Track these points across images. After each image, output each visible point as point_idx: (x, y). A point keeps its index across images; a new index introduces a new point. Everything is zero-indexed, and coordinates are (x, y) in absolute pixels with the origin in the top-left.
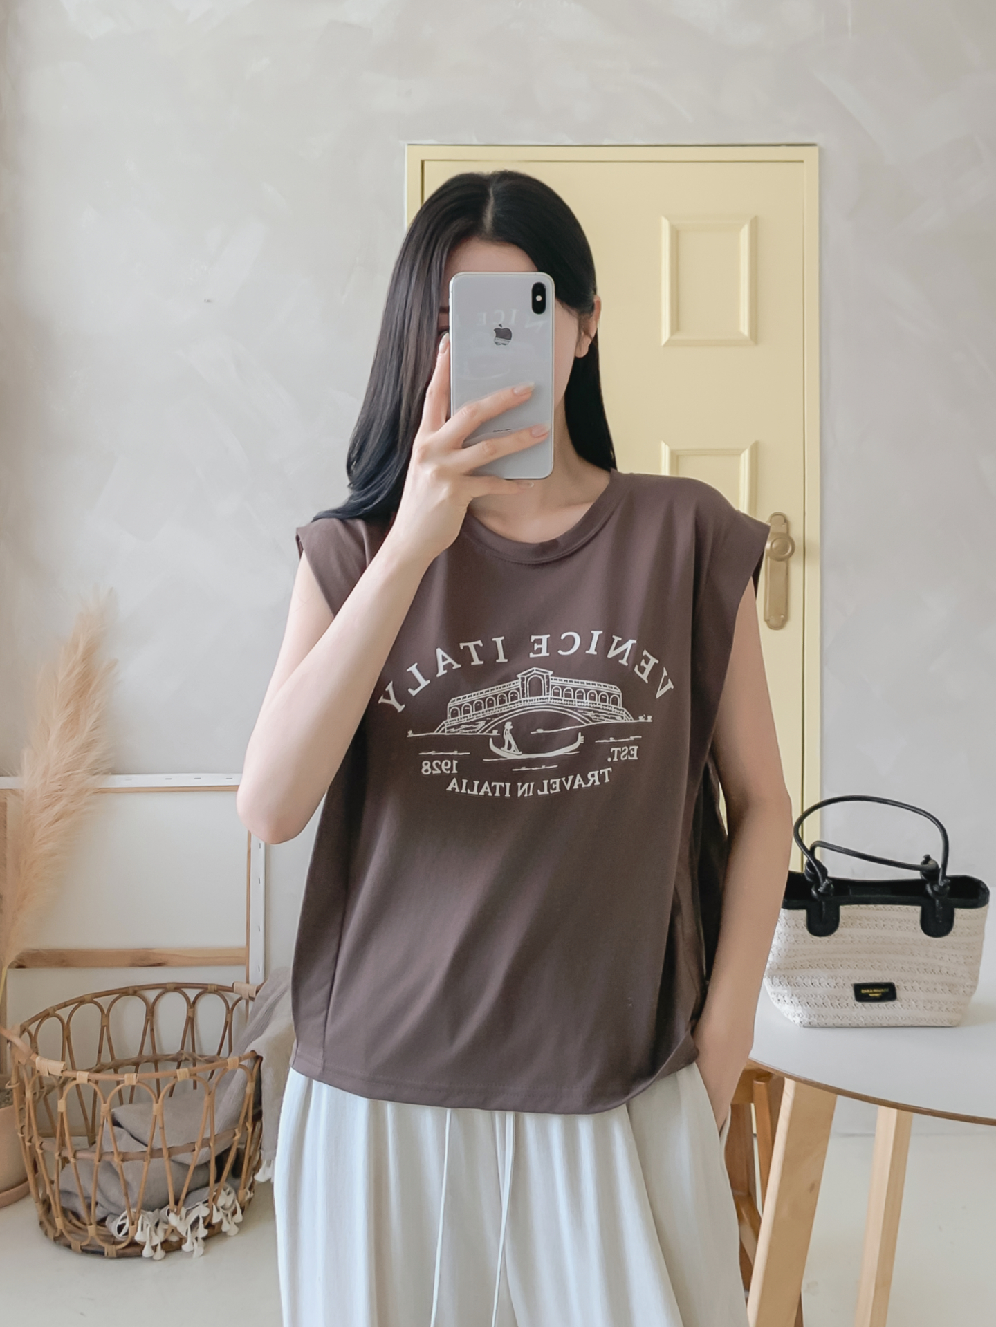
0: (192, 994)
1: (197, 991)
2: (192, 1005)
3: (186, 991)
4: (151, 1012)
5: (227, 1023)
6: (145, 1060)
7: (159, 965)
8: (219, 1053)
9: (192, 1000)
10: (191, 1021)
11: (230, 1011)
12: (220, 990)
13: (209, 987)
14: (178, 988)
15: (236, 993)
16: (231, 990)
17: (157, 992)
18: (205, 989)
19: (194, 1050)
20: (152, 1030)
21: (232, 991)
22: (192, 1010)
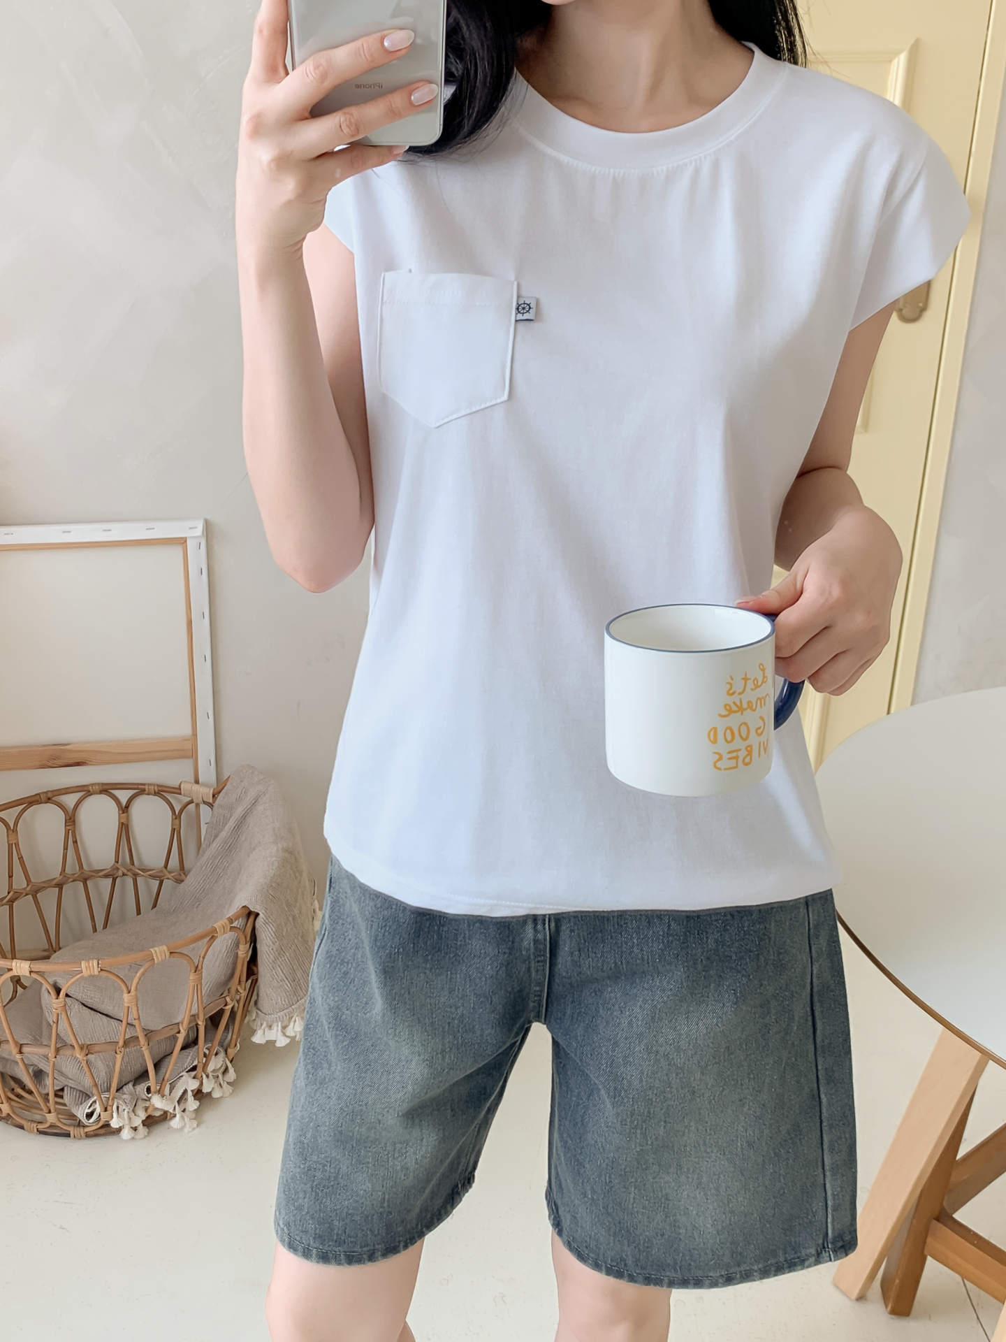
0: (123, 796)
1: (131, 793)
2: (125, 809)
3: (116, 792)
4: (71, 820)
5: (173, 830)
6: (71, 880)
7: (78, 764)
8: (166, 866)
9: (124, 802)
10: (125, 828)
11: (177, 816)
12: (161, 791)
13: (147, 787)
14: (106, 789)
15: (184, 795)
16: (177, 791)
17: (77, 796)
18: (140, 790)
19: (133, 864)
20: (75, 842)
21: (180, 794)
22: (125, 815)
